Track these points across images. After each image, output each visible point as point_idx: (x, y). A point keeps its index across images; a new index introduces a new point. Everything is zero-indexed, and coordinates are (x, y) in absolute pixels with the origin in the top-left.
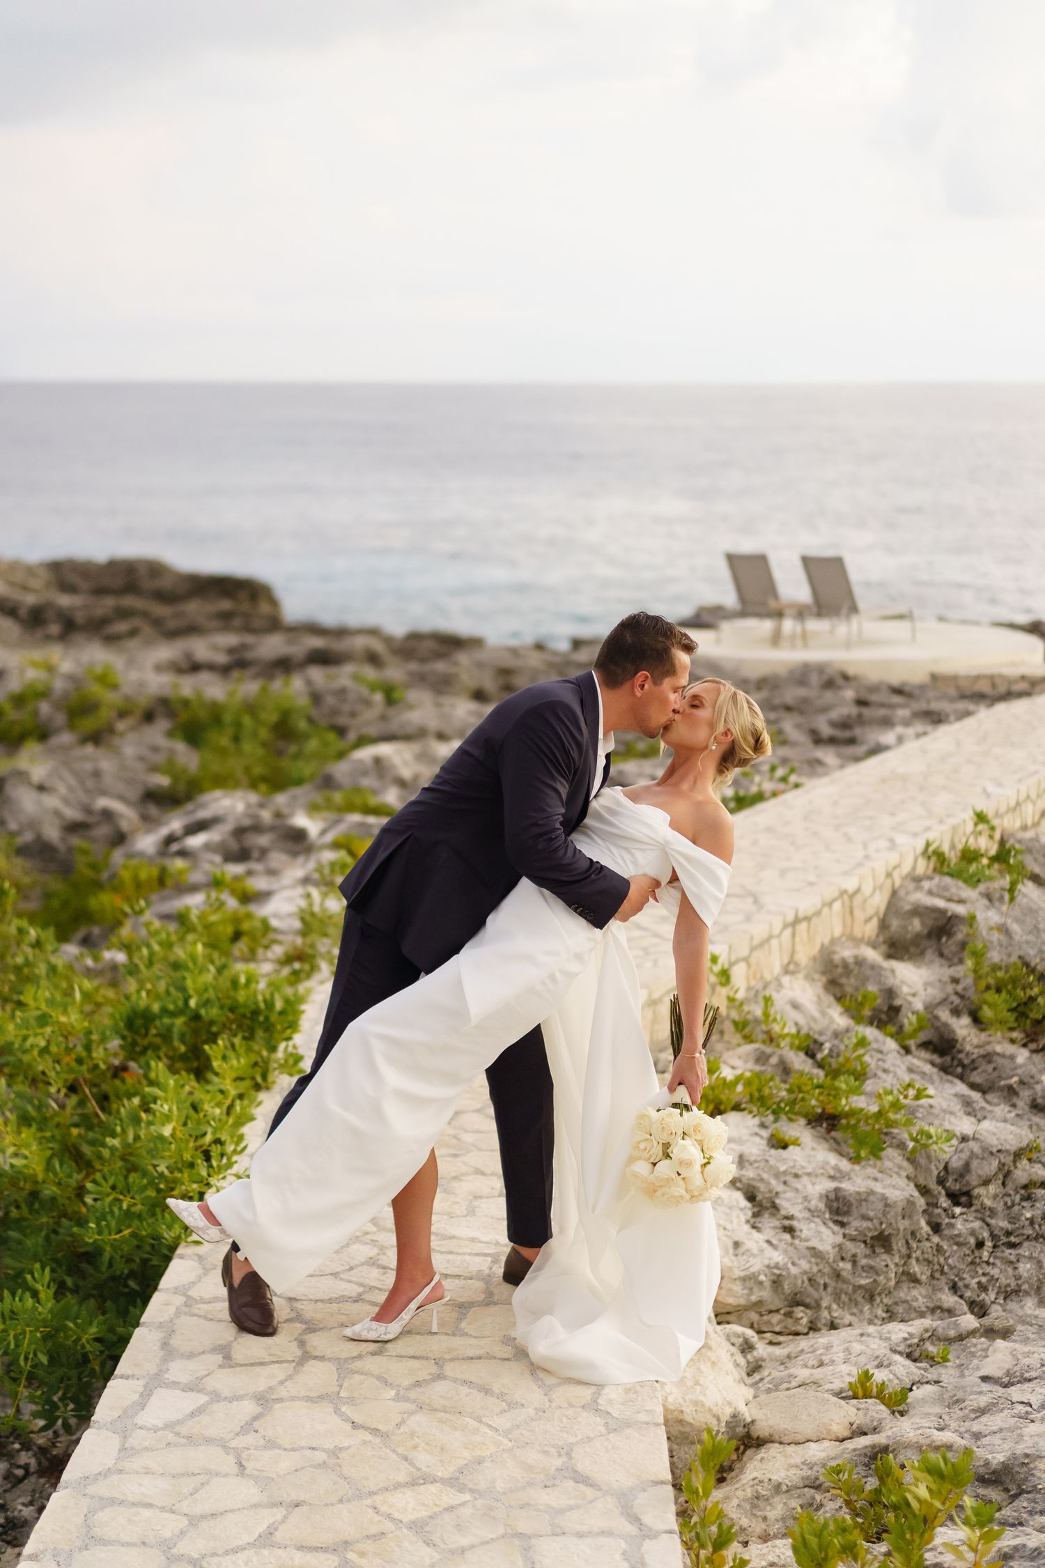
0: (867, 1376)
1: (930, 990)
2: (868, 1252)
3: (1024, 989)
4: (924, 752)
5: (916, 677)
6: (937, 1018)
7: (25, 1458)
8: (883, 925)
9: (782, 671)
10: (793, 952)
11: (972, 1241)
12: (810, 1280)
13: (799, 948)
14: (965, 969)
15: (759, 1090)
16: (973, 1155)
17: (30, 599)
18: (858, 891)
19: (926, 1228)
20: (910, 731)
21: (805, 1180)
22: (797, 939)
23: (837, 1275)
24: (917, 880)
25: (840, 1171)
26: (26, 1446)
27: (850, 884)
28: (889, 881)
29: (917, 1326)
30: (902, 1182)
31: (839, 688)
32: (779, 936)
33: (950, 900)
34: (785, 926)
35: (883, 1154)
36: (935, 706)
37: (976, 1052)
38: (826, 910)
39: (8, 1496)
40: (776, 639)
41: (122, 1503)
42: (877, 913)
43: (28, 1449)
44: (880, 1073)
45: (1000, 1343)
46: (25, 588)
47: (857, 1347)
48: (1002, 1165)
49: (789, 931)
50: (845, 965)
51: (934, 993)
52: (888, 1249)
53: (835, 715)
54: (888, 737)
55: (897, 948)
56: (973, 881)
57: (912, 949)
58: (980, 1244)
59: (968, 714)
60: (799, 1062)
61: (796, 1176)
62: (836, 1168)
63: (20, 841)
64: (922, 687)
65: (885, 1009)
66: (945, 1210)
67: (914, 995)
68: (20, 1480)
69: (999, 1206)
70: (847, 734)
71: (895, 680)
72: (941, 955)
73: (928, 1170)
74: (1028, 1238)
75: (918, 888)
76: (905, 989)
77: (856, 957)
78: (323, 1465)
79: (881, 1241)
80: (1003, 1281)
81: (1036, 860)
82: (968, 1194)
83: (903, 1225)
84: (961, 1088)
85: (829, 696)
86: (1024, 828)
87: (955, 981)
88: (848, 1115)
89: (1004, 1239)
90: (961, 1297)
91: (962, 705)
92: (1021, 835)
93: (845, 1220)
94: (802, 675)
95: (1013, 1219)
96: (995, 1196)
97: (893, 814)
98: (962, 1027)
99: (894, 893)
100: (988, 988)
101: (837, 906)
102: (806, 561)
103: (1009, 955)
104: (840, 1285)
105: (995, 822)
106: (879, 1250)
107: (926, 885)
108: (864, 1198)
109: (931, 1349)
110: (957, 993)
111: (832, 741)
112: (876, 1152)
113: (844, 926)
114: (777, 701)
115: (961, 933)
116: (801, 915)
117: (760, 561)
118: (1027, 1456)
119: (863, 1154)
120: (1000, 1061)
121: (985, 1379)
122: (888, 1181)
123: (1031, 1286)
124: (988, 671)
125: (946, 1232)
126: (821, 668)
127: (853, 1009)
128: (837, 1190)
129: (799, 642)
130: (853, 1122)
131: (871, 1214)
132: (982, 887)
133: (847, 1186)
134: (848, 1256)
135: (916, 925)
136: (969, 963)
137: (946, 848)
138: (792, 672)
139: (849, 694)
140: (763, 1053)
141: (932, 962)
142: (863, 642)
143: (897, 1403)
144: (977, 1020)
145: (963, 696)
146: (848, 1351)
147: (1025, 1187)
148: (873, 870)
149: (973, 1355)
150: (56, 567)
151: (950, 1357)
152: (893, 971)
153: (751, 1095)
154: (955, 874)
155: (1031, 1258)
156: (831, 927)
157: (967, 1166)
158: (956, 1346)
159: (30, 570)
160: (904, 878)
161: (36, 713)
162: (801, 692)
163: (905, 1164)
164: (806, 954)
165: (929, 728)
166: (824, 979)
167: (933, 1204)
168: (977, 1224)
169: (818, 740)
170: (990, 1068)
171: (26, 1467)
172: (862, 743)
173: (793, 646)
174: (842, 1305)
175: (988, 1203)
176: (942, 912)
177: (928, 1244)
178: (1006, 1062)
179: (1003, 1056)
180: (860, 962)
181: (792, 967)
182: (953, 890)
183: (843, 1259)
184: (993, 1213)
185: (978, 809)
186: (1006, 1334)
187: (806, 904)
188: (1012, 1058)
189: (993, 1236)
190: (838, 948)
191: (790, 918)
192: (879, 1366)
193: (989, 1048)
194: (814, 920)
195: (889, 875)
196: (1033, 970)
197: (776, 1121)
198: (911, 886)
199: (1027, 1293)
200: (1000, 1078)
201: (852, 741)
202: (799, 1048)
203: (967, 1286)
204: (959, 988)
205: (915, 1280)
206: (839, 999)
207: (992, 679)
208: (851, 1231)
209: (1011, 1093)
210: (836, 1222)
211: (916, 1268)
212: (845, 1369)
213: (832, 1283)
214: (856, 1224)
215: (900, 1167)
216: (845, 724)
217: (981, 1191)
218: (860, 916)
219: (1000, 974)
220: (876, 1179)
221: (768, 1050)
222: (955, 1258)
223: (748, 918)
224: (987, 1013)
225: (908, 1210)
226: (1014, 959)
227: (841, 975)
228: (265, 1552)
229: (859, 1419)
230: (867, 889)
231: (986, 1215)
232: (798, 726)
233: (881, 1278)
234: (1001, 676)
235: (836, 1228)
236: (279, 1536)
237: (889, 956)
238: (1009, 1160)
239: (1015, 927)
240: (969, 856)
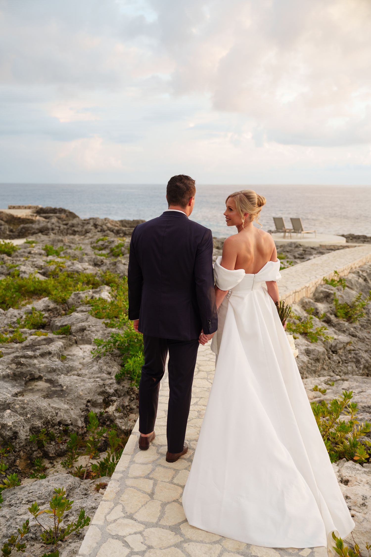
0: (317, 387)
1: (325, 309)
2: (314, 362)
3: (347, 309)
4: (321, 259)
5: (316, 245)
6: (327, 315)
7: (133, 396)
8: (314, 295)
9: (286, 244)
10: (295, 299)
11: (337, 361)
12: (302, 368)
13: (296, 298)
14: (333, 305)
15: (290, 327)
16: (337, 343)
17: (116, 228)
18: (309, 287)
19: (327, 358)
20: (317, 256)
21: (300, 346)
22: (296, 296)
23: (308, 367)
24: (322, 285)
25: (308, 344)
26: (134, 393)
27: (307, 285)
28: (315, 285)
29: (327, 378)
30: (322, 347)
31: (299, 247)
32: (292, 295)
33: (329, 290)
34: (293, 293)
35: (318, 341)
36: (321, 251)
37: (336, 323)
38: (302, 290)
39: (130, 403)
40: (284, 237)
41: (164, 396)
42: (313, 292)
43: (134, 394)
44: (315, 325)
45: (345, 382)
46: (115, 226)
47: (313, 381)
48: (344, 345)
49: (294, 294)
50: (306, 303)
51: (326, 310)
52: (319, 362)
53: (299, 252)
54: (312, 257)
55: (317, 300)
56: (334, 286)
57: (321, 300)
58: (339, 362)
59: (329, 252)
60: (297, 322)
61: (298, 345)
62: (307, 344)
63: (120, 275)
64: (318, 248)
65: (315, 312)
66: (331, 355)
67: (321, 310)
68: (132, 400)
69: (343, 354)
70: (302, 257)
71: (312, 246)
72: (327, 302)
73: (327, 346)
74: (350, 362)
75: (322, 287)
76: (320, 309)
77: (309, 301)
78: (206, 391)
79: (317, 360)
80: (344, 371)
81: (348, 283)
82: (336, 351)
83: (322, 357)
84: (334, 329)
85: (297, 249)
86: (345, 276)
87: (331, 307)
88: (309, 333)
89: (344, 362)
90: (335, 374)
91: (328, 251)
92: (344, 277)
93: (309, 355)
94: (290, 245)
95: (347, 357)
96: (342, 352)
97: (315, 271)
98: (332, 317)
99: (317, 288)
100: (338, 309)
101: (304, 290)
102: (291, 219)
103: (343, 302)
104: (308, 369)
105: (339, 274)
106: (317, 362)
107: (324, 286)
108: (313, 350)
109: (330, 383)
110: (331, 310)
111: (299, 258)
112: (316, 341)
113: (306, 294)
114: (285, 250)
115: (332, 297)
116: (297, 291)
117: (281, 219)
118: (356, 402)
119: (313, 341)
120: (341, 325)
121: (343, 389)
122: (319, 347)
123: (351, 372)
124: (333, 244)
125: (332, 359)
126: (295, 243)
127: (308, 312)
128: (308, 349)
129: (289, 238)
130: (310, 334)
131: (315, 354)
132: (336, 287)
133: (310, 348)
134: (310, 363)
135: (322, 295)
136: (334, 303)
137: (328, 279)
138: (288, 244)
139: (301, 249)
140: (289, 320)
141: (325, 303)
142: (304, 238)
143: (324, 392)
144: (336, 316)
145: (328, 250)
146: (311, 382)
147: (349, 351)
148: (312, 282)
149: (340, 384)
150: (122, 221)
151: (334, 384)
152: (317, 304)
153: (288, 328)
154: (330, 284)
155: (351, 366)
156: (303, 294)
157: (336, 345)
158: (335, 382)
159: (116, 222)
160: (319, 285)
161: (121, 250)
162: (290, 248)
163: (322, 344)
164: (298, 300)
165: (321, 255)
166: (301, 306)
167: (328, 353)
168: (338, 358)
169: (295, 258)
170: (339, 326)
171: (134, 398)
172: (305, 259)
173: (288, 239)
174: (308, 374)
175: (341, 354)
176: (328, 292)
177: (327, 362)
178: (343, 325)
179: (342, 324)
180: (310, 302)
181: (295, 302)
182: (330, 287)
183: (309, 363)
184: (342, 356)
185: (335, 270)
186: (347, 380)
187: (298, 289)
188: (344, 324)
189: (342, 361)
190: (304, 299)
191: (294, 291)
192: (319, 385)
193: (339, 322)
194: (299, 292)
195: (315, 284)
196: (348, 305)
197: (293, 333)
198: (320, 286)
199: (350, 374)
200: (341, 328)
201: (303, 258)
202: (297, 319)
203: (336, 371)
204: (332, 309)
205: (324, 369)
206: (305, 310)
207: (334, 246)
208: (311, 358)
209: (344, 332)
210: (307, 355)
211: (325, 367)
212: (311, 385)
213: (306, 369)
214: (312, 356)
215: (321, 345)
216: (301, 255)
217: (339, 351)
218: (309, 292)
219: (341, 306)
220: (316, 347)
221: (291, 319)
222: (333, 365)
223: (285, 291)
224: (339, 314)
225: (323, 354)
226: (344, 303)
227: (305, 305)
228: (196, 406)
229: (315, 395)
230: (311, 286)
231: (340, 356)
232: (291, 255)
233: (317, 368)
234: (336, 246)
235: (307, 357)
236: (199, 403)
237: (315, 302)
238: (345, 344)
239: (344, 296)
240: (333, 281)
